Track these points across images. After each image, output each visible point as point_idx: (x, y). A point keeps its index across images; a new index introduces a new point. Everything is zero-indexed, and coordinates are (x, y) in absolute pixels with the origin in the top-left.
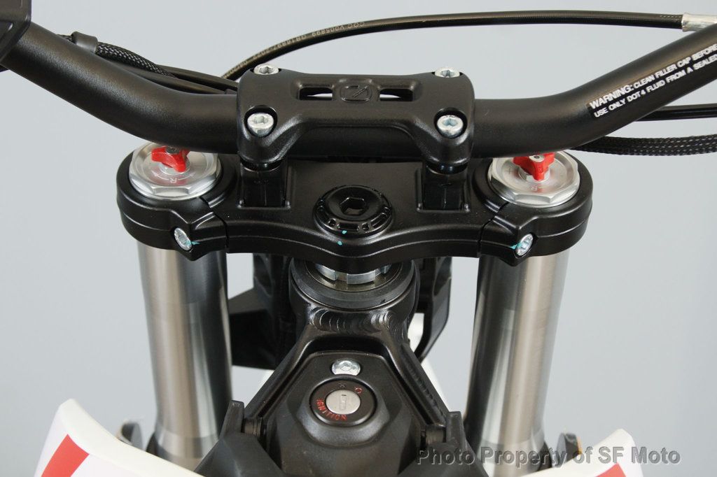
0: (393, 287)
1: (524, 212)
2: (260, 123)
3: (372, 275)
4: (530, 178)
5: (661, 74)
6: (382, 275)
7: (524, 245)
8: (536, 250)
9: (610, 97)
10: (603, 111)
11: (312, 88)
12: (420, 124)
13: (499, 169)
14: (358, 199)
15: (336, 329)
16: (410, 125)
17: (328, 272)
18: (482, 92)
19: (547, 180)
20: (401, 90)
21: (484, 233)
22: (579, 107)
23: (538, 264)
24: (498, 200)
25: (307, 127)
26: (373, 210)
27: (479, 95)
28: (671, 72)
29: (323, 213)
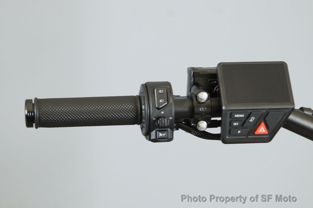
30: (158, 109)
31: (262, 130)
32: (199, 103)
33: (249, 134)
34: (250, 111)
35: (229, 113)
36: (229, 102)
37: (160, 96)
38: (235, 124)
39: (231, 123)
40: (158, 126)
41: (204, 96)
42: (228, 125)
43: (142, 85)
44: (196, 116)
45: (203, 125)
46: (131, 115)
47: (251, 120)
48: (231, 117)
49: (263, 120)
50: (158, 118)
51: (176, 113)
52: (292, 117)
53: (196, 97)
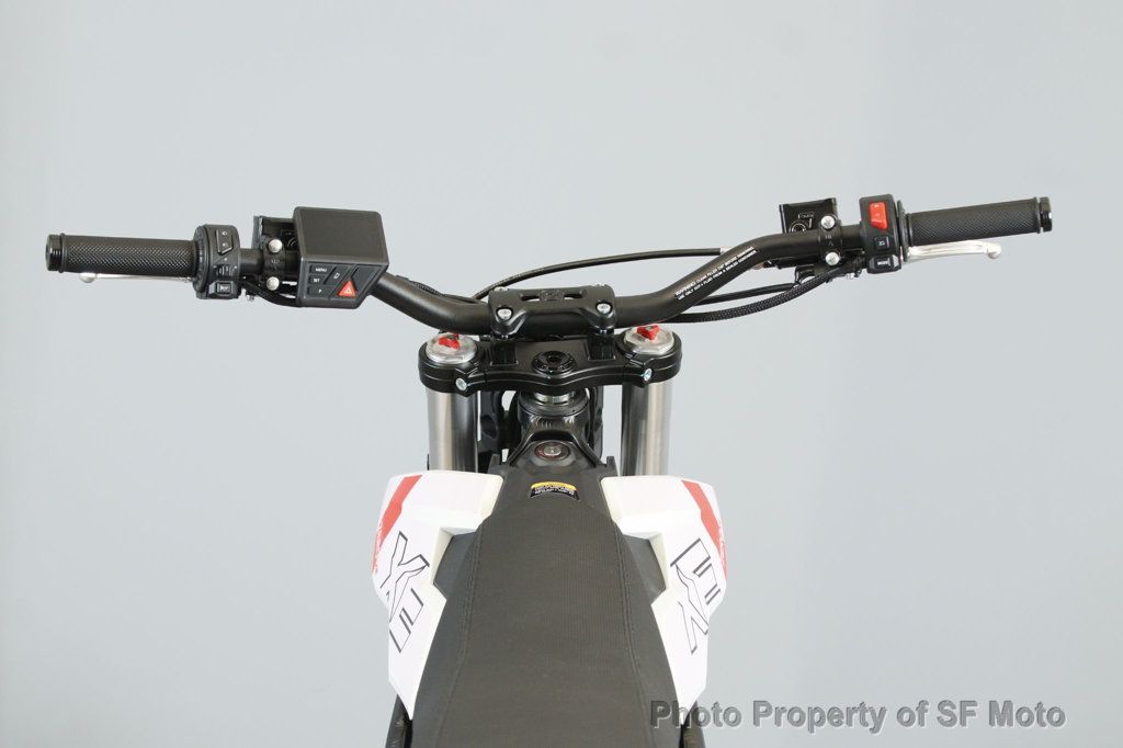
0: (578, 403)
1: (646, 357)
2: (504, 314)
3: (565, 398)
4: (647, 340)
5: (709, 274)
6: (571, 399)
7: (647, 376)
8: (653, 380)
9: (685, 289)
10: (683, 296)
11: (528, 296)
12: (588, 309)
13: (631, 334)
14: (555, 357)
15: (546, 427)
16: (583, 310)
17: (541, 397)
18: (618, 293)
19: (656, 340)
20: (575, 294)
21: (626, 369)
22: (670, 296)
23: (654, 386)
24: (631, 352)
25: (530, 315)
26: (564, 360)
27: (616, 295)
28: (715, 273)
29: (537, 364)
30: (220, 254)
31: (348, 291)
32: (271, 253)
33: (332, 295)
34: (334, 266)
35: (308, 265)
36: (310, 252)
37: (224, 239)
38: (316, 280)
39: (310, 279)
40: (220, 277)
41: (277, 245)
42: (306, 281)
43: (199, 228)
44: (265, 272)
45: (274, 283)
46: (184, 263)
47: (336, 277)
48: (310, 271)
49: (349, 279)
50: (219, 267)
51: (242, 266)
52: (383, 281)
53: (267, 246)
